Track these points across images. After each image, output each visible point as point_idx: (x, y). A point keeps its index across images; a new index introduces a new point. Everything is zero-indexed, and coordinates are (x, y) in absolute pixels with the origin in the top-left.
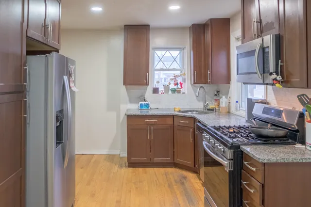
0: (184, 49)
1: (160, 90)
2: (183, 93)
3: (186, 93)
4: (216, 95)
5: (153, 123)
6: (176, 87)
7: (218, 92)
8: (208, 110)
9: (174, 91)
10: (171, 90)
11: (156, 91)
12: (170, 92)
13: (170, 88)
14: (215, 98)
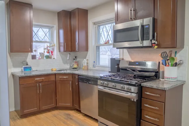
0: (52, 27)
1: (37, 56)
2: (53, 58)
3: (56, 58)
4: (74, 59)
5: (41, 81)
6: (48, 54)
7: (76, 57)
8: (73, 68)
9: (48, 57)
10: (45, 57)
11: (34, 57)
12: (45, 58)
13: (45, 55)
14: (75, 61)
